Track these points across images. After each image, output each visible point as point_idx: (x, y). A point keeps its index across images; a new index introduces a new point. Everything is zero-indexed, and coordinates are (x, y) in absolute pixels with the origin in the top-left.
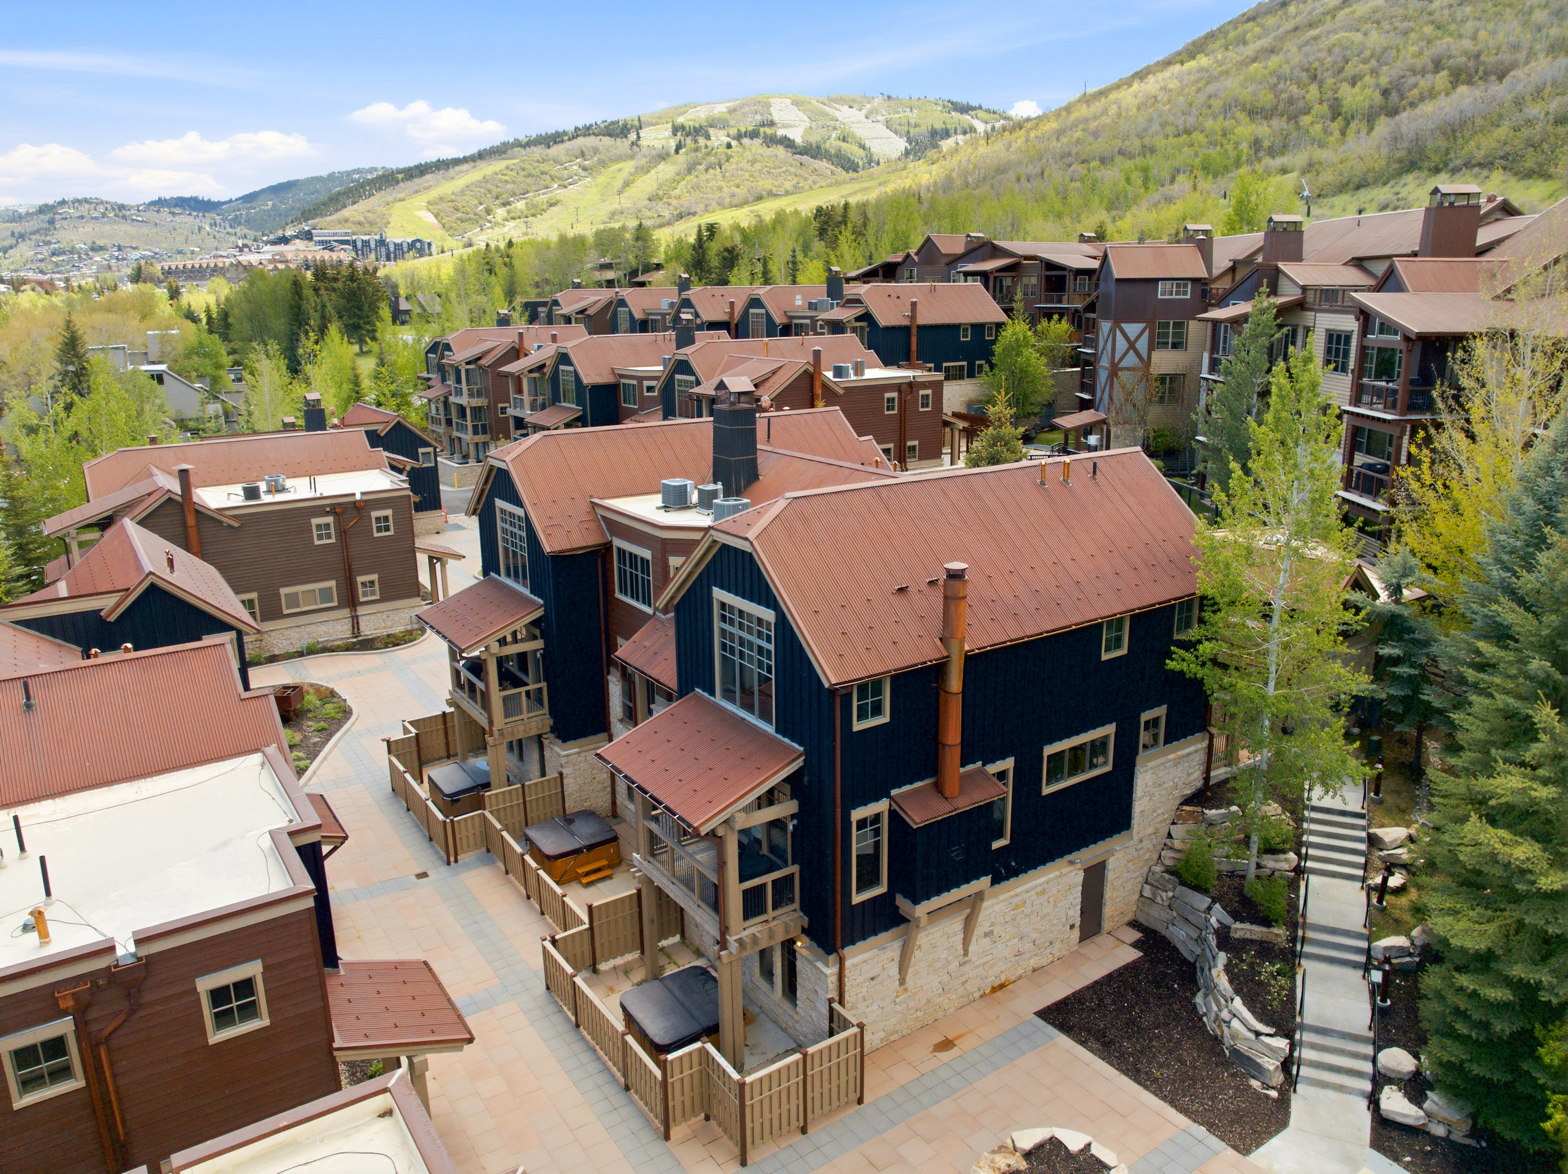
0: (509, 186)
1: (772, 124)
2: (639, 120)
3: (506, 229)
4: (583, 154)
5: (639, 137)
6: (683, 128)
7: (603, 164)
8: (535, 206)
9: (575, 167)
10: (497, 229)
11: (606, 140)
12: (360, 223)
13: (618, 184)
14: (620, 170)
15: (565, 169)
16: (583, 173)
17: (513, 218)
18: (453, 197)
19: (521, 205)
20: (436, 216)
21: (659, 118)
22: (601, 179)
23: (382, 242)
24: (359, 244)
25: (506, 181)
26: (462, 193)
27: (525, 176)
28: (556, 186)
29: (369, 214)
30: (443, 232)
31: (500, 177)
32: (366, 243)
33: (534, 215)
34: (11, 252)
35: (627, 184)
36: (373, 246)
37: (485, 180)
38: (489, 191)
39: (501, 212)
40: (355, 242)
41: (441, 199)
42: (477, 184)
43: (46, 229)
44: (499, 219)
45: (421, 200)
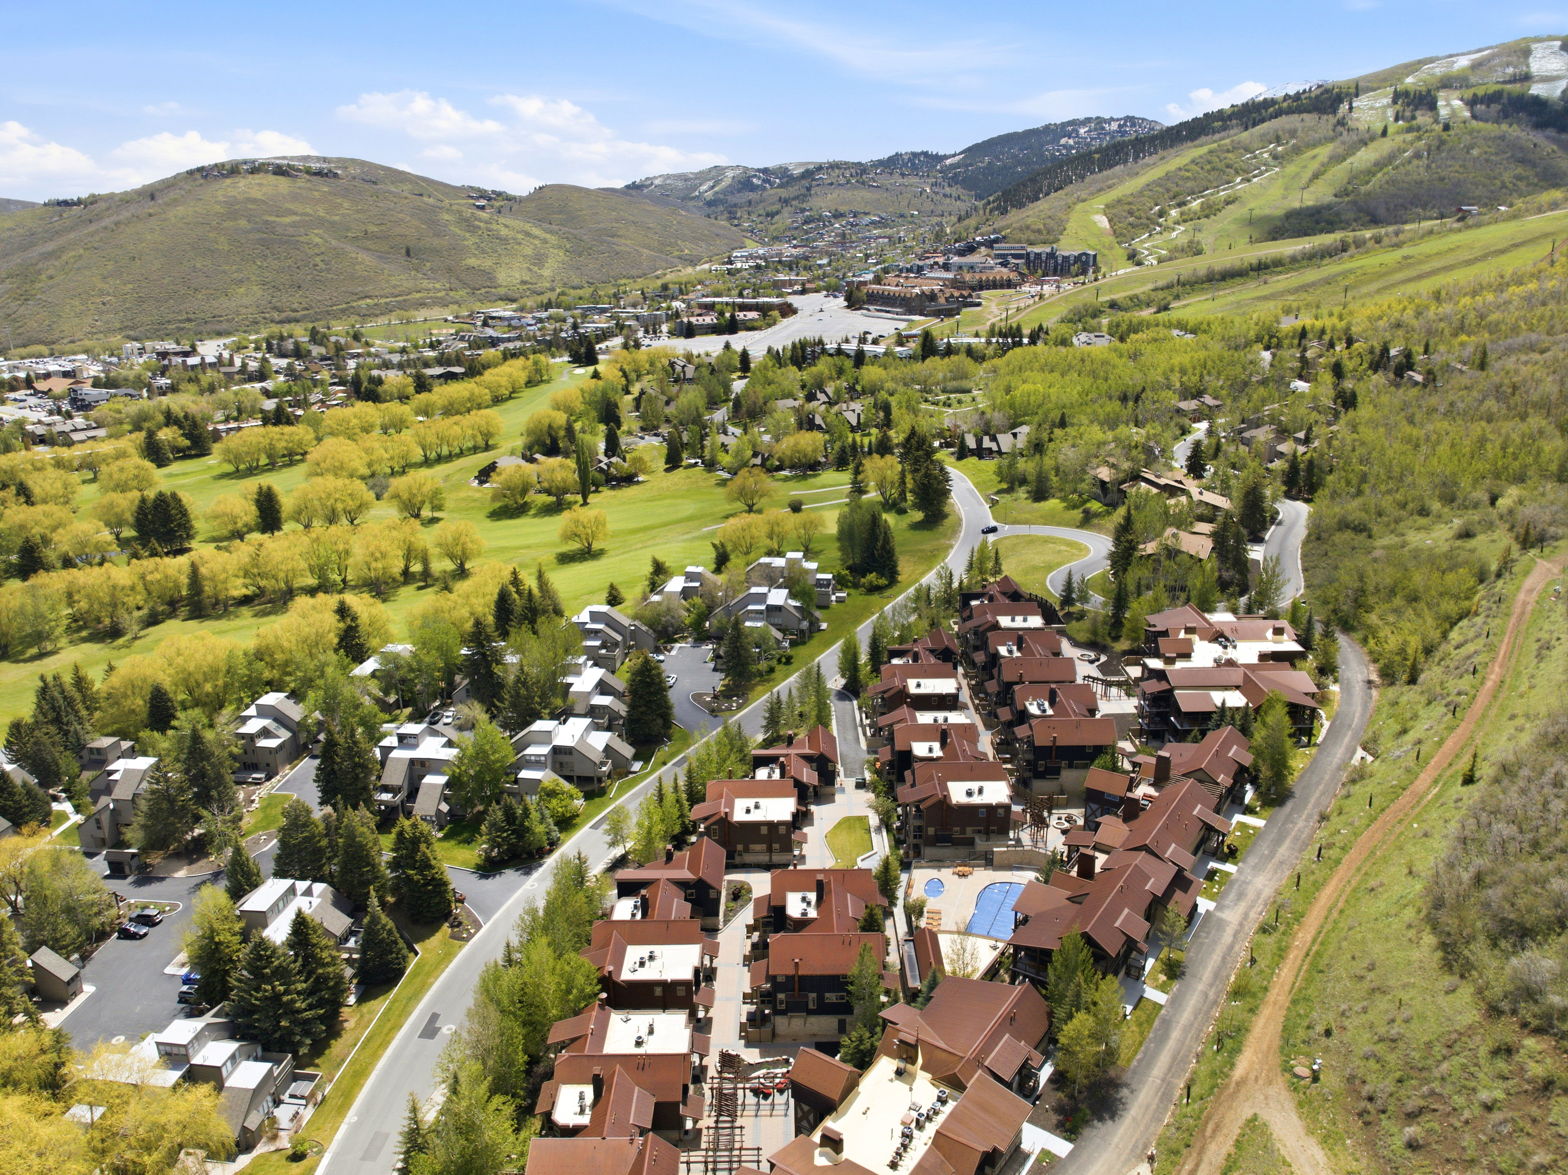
0: (1190, 184)
1: (1527, 78)
2: (1357, 87)
3: (1174, 234)
4: (1278, 140)
5: (1351, 108)
6: (1406, 94)
7: (1297, 150)
8: (1210, 207)
9: (1266, 155)
10: (1165, 234)
11: (1310, 119)
12: (1039, 231)
13: (1307, 174)
14: (1314, 157)
15: (1255, 157)
16: (1271, 162)
17: (1185, 221)
18: (1130, 199)
19: (1195, 205)
20: (1110, 221)
21: (1385, 80)
22: (1291, 169)
23: (1052, 255)
24: (1032, 257)
25: (1188, 178)
26: (1141, 193)
27: (1208, 171)
28: (1239, 179)
29: (1048, 221)
30: (1112, 238)
31: (1183, 173)
32: (1038, 255)
33: (1207, 216)
34: (777, 218)
35: (1316, 176)
36: (1044, 257)
37: (1168, 177)
38: (1168, 190)
39: (1174, 213)
40: (1028, 254)
41: (1119, 201)
42: (1158, 183)
43: (805, 196)
44: (1170, 223)
45: (1099, 202)
